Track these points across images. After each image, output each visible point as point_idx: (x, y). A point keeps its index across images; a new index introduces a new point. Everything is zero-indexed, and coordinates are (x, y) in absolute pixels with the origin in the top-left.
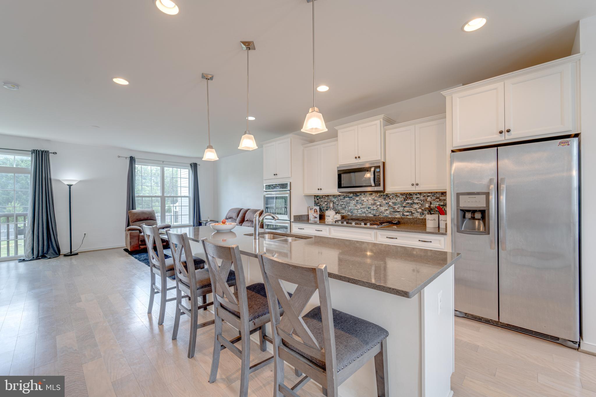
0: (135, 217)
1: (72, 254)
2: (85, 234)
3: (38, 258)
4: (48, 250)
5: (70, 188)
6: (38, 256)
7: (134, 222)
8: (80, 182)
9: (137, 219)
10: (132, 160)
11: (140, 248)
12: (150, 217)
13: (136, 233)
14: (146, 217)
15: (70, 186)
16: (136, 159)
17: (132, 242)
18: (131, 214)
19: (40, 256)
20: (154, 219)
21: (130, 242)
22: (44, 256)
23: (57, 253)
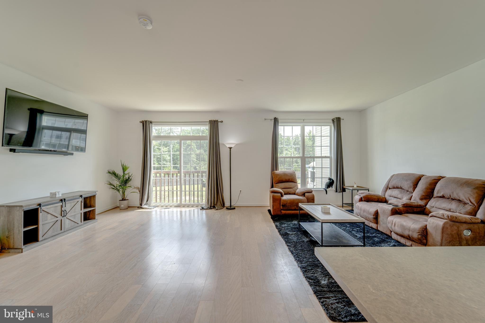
0: (277, 178)
1: (232, 208)
2: (241, 191)
3: (210, 208)
4: (217, 202)
5: (230, 150)
6: (211, 207)
7: (276, 183)
8: (237, 145)
9: (279, 181)
10: (276, 120)
11: (281, 213)
12: (292, 179)
13: (278, 196)
14: (287, 178)
15: (230, 148)
16: (279, 120)
17: (274, 206)
18: (274, 175)
19: (212, 207)
20: (295, 181)
21: (273, 206)
22: (214, 207)
23: (223, 205)
